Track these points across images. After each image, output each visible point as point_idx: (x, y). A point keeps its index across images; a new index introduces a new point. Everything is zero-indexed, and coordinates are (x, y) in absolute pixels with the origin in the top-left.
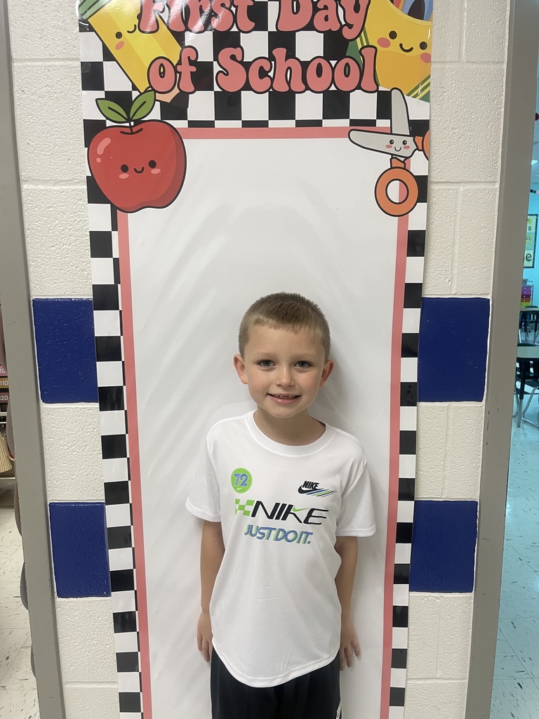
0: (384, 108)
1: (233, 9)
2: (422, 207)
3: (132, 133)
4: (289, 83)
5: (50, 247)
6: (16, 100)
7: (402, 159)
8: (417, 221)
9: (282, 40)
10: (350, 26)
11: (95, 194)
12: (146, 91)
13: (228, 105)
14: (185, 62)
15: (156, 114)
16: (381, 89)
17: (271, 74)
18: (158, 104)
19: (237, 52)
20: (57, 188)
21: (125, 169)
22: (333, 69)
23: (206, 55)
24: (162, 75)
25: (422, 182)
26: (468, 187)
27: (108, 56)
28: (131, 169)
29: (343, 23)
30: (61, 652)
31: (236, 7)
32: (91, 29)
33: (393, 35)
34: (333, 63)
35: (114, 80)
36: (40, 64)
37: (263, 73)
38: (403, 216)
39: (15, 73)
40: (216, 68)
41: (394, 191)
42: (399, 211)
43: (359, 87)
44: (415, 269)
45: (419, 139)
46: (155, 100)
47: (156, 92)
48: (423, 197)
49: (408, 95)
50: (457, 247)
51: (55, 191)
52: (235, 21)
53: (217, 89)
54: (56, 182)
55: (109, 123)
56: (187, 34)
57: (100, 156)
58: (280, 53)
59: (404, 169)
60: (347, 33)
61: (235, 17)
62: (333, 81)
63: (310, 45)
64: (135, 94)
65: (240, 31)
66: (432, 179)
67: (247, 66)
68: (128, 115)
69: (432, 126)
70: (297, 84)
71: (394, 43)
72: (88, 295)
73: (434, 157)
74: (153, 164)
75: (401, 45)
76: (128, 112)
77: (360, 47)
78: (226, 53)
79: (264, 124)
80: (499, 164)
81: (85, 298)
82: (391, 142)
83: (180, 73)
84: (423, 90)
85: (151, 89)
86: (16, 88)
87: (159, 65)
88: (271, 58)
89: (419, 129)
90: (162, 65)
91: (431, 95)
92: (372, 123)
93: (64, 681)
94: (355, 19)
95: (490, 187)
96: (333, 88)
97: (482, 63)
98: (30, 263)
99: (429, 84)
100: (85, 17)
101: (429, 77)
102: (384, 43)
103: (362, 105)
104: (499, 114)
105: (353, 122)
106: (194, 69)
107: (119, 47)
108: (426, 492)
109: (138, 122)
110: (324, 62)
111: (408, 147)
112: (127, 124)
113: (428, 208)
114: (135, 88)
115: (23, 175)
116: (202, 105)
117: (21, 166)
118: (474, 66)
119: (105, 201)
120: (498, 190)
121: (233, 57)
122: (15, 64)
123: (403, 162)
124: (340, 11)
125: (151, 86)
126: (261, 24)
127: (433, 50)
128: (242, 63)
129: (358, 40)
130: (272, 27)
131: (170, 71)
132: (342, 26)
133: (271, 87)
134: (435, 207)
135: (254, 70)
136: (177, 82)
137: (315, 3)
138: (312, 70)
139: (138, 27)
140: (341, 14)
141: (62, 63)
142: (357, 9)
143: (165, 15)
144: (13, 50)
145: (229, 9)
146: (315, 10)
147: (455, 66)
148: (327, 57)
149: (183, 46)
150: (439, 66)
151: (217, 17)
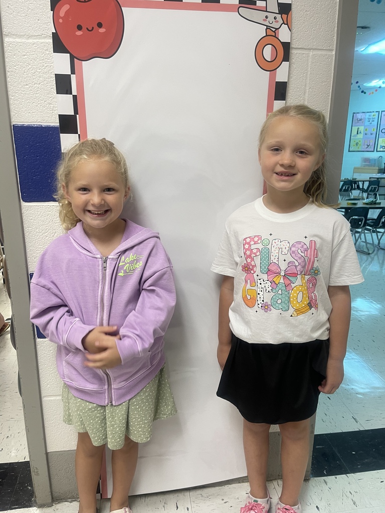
2: (285, 64)
3: (85, 2)
5: (25, 85)
7: (274, 30)
8: (281, 75)
11: (59, 46)
20: (31, 41)
21: (80, 28)
25: (287, 46)
26: (315, 52)
28: (84, 28)
30: (41, 376)
38: (273, 71)
41: (268, 52)
42: (270, 67)
45: (284, 16)
48: (286, 58)
50: (307, 95)
51: (28, 43)
54: (30, 37)
57: (62, 18)
59: (275, 36)
66: (292, 46)
69: (293, 7)
72: (55, 123)
73: (294, 30)
74: (100, 25)
80: (335, 38)
81: (52, 125)
82: (267, 17)
89: (285, 9)
92: (254, 3)
93: (42, 396)
95: (329, 53)
98: (10, 97)
105: (242, 2)
111: (277, 22)
113: (290, 66)
115: (5, 30)
117: (3, 24)
119: (65, 51)
120: (334, 55)
123: (274, 32)
134: (294, 66)
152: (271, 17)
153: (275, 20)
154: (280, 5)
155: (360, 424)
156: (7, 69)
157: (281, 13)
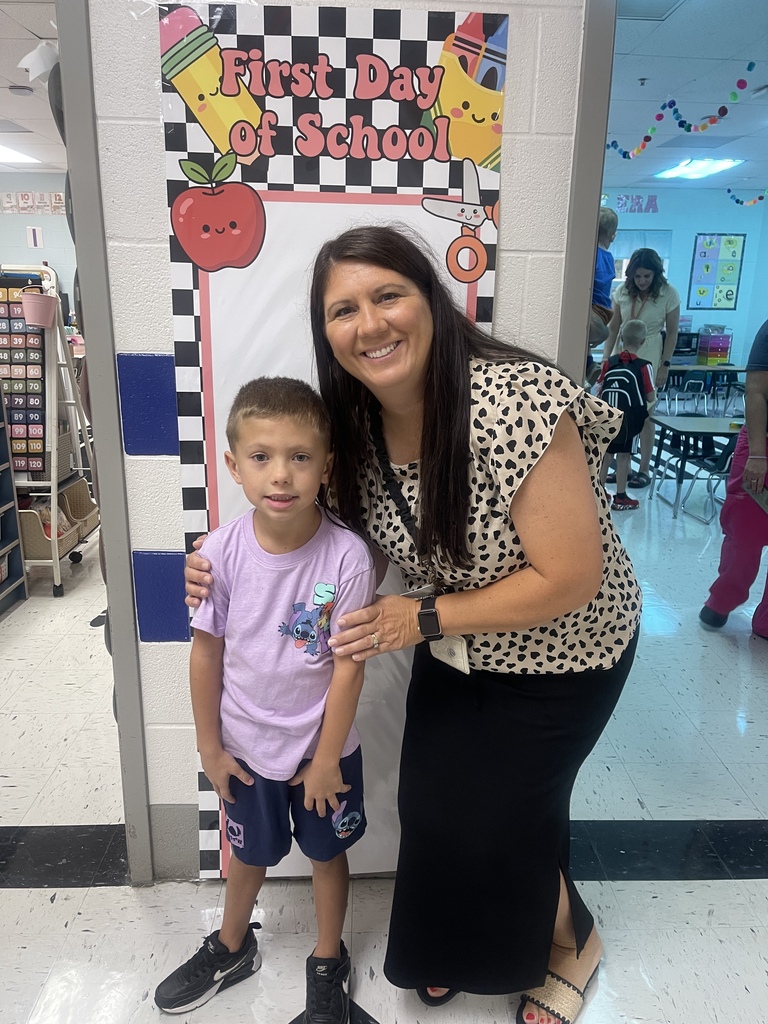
0: (456, 179)
1: (312, 75)
2: (490, 274)
3: (214, 194)
4: (365, 150)
5: (134, 303)
6: (100, 158)
7: (473, 228)
8: (485, 287)
9: (360, 108)
10: (425, 96)
11: (178, 254)
12: (228, 153)
13: (307, 170)
14: (265, 125)
15: (237, 176)
16: (452, 159)
17: (348, 141)
18: (239, 166)
19: (315, 118)
20: (141, 246)
21: (206, 229)
22: (408, 139)
23: (285, 120)
24: (243, 138)
25: (492, 250)
26: (535, 255)
27: (191, 118)
28: (212, 229)
29: (418, 93)
30: (144, 694)
31: (315, 73)
32: (174, 90)
33: (466, 105)
34: (408, 132)
35: (197, 141)
36: (124, 122)
37: (340, 140)
38: (472, 282)
39: (99, 130)
40: (296, 133)
41: (464, 258)
42: (468, 277)
43: (432, 157)
45: (489, 208)
46: (237, 162)
47: (237, 154)
48: (491, 265)
49: (480, 165)
50: (525, 313)
51: (139, 248)
52: (314, 87)
53: (296, 153)
54: (141, 240)
55: (191, 184)
56: (268, 98)
57: (182, 216)
58: (357, 120)
59: (475, 237)
60: (422, 103)
61: (314, 83)
62: (407, 150)
63: (386, 114)
64: (217, 156)
65: (319, 97)
66: (501, 247)
67: (325, 131)
68: (210, 176)
69: (503, 196)
70: (373, 152)
71: (467, 113)
72: (170, 351)
73: (503, 226)
74: (233, 225)
75: (473, 116)
76: (210, 174)
77: (434, 117)
78: (305, 118)
79: (341, 189)
80: (565, 234)
81: (168, 353)
82: (463, 211)
84: (491, 163)
85: (233, 152)
86: (100, 146)
87: (240, 129)
88: (349, 125)
89: (489, 198)
90: (243, 128)
91: (502, 165)
92: (444, 192)
93: (145, 722)
94: (429, 89)
95: (557, 256)
96: (407, 157)
97: (551, 134)
98: (114, 318)
99: (499, 155)
100: (168, 78)
101: (500, 147)
102: (457, 113)
103: (435, 174)
104: (566, 185)
105: (427, 191)
106: (274, 133)
107: (202, 108)
109: (220, 183)
110: (399, 131)
111: (478, 216)
112: (209, 186)
113: (497, 276)
114: (216, 150)
115: (108, 232)
116: (281, 168)
117: (106, 223)
118: (544, 137)
119: (188, 260)
120: (564, 259)
121: (312, 123)
122: (99, 122)
123: (474, 230)
124: (415, 79)
125: (232, 149)
126: (338, 90)
127: (505, 121)
128: (320, 128)
129: (432, 110)
130: (349, 95)
131: (250, 134)
132: (417, 96)
133: (349, 153)
134: (503, 275)
135: (332, 136)
136: (257, 146)
137: (391, 72)
138: (387, 138)
139: (220, 90)
140: (416, 83)
141: (146, 123)
142: (431, 78)
143: (246, 79)
144: (97, 108)
145: (309, 75)
146: (392, 78)
147: (525, 137)
148: (402, 126)
149: (264, 111)
150: (509, 137)
151: (297, 82)
152: (469, 210)
153: (475, 214)
154: (482, 193)
155: (648, 812)
156: (111, 282)
157: (483, 203)
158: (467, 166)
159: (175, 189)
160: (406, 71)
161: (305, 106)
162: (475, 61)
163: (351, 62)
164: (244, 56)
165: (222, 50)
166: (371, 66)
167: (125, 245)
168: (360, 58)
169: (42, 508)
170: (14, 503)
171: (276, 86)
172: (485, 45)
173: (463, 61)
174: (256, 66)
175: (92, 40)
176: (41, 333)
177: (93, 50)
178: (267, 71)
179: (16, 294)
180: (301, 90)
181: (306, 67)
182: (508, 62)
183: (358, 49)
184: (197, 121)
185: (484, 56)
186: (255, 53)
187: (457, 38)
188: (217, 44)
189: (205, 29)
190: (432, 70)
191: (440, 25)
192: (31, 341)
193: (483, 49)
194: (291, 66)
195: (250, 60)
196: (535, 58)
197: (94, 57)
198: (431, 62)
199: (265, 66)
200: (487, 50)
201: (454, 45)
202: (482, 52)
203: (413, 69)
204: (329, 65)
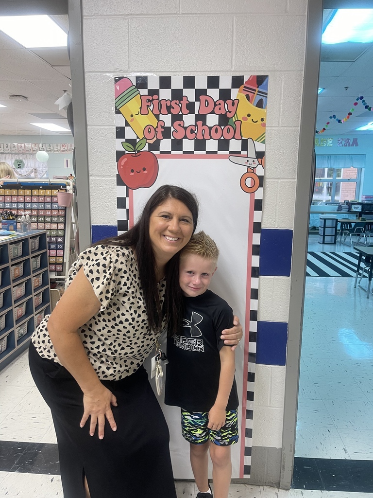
0: (245, 146)
1: (180, 105)
2: (261, 189)
3: (136, 156)
4: (203, 136)
5: (100, 203)
6: (88, 142)
7: (252, 168)
8: (258, 195)
9: (201, 118)
10: (230, 112)
11: (120, 182)
12: (142, 139)
13: (177, 145)
14: (159, 126)
15: (146, 148)
16: (243, 138)
17: (196, 132)
18: (147, 144)
19: (181, 123)
20: (104, 179)
21: (132, 171)
22: (222, 130)
23: (168, 124)
24: (149, 132)
25: (261, 178)
26: (282, 180)
27: (127, 124)
28: (135, 171)
29: (227, 111)
31: (182, 104)
32: (121, 113)
33: (249, 115)
34: (223, 127)
35: (130, 134)
36: (99, 127)
37: (192, 132)
38: (252, 193)
39: (88, 131)
40: (172, 129)
41: (249, 182)
42: (251, 191)
43: (233, 138)
44: (258, 216)
45: (260, 160)
46: (146, 142)
47: (147, 139)
48: (261, 185)
49: (255, 141)
50: (278, 206)
52: (181, 110)
53: (172, 138)
54: (104, 176)
55: (127, 152)
56: (160, 115)
57: (122, 166)
58: (200, 123)
59: (253, 172)
60: (229, 115)
61: (181, 108)
62: (222, 135)
63: (212, 120)
64: (138, 140)
65: (183, 114)
66: (266, 177)
67: (186, 128)
68: (135, 149)
69: (266, 154)
70: (207, 136)
71: (250, 119)
72: (115, 224)
73: (267, 167)
74: (144, 169)
75: (252, 120)
76: (135, 148)
77: (234, 121)
78: (177, 123)
79: (192, 153)
80: (297, 171)
82: (248, 161)
83: (157, 131)
84: (260, 140)
86: (88, 137)
87: (148, 128)
88: (196, 125)
89: (260, 155)
90: (149, 128)
91: (266, 140)
92: (239, 153)
94: (232, 109)
95: (293, 180)
96: (222, 138)
97: (288, 127)
98: (91, 210)
99: (265, 136)
100: (118, 108)
101: (265, 133)
102: (245, 119)
103: (235, 145)
104: (296, 149)
105: (231, 153)
106: (163, 130)
107: (132, 120)
108: (263, 317)
109: (139, 151)
110: (218, 127)
111: (255, 163)
112: (134, 153)
113: (264, 190)
114: (138, 138)
115: (90, 173)
116: (166, 144)
117: (89, 169)
118: (285, 128)
119: (124, 184)
120: (296, 182)
121: (180, 125)
122: (88, 127)
123: (253, 170)
124: (226, 105)
125: (145, 137)
126: (191, 111)
127: (267, 122)
128: (183, 127)
129: (233, 118)
130: (196, 113)
131: (153, 131)
132: (227, 112)
133: (196, 137)
134: (267, 189)
135: (188, 130)
136: (156, 135)
137: (215, 103)
138: (213, 130)
139: (140, 113)
140: (226, 107)
141: (108, 127)
142: (233, 104)
143: (151, 108)
144: (87, 121)
145: (178, 105)
146: (215, 105)
147: (277, 128)
148: (220, 125)
149: (159, 120)
150: (269, 128)
151: (173, 108)
152: (251, 160)
153: (253, 163)
154: (257, 153)
155: (348, 455)
156: (91, 194)
157: (257, 158)
158: (250, 142)
159: (120, 154)
160: (222, 102)
161: (177, 118)
162: (253, 96)
163: (197, 99)
164: (151, 98)
165: (141, 96)
166: (206, 100)
167: (97, 178)
168: (201, 97)
169: (61, 288)
170: (49, 286)
171: (164, 110)
172: (257, 90)
173: (247, 96)
174: (156, 102)
175: (86, 92)
176: (65, 209)
177: (86, 97)
178: (161, 104)
179: (55, 192)
180: (175, 111)
181: (177, 102)
182: (268, 96)
183: (200, 93)
184: (129, 126)
185: (257, 94)
186: (155, 97)
187: (245, 87)
188: (139, 93)
189: (134, 87)
190: (233, 101)
191: (237, 81)
192: (60, 213)
193: (257, 91)
194: (171, 102)
195: (153, 100)
196: (281, 94)
197: (87, 100)
198: (233, 97)
199: (160, 102)
200: (258, 92)
201: (243, 90)
202: (256, 92)
203: (225, 101)
204: (187, 100)
